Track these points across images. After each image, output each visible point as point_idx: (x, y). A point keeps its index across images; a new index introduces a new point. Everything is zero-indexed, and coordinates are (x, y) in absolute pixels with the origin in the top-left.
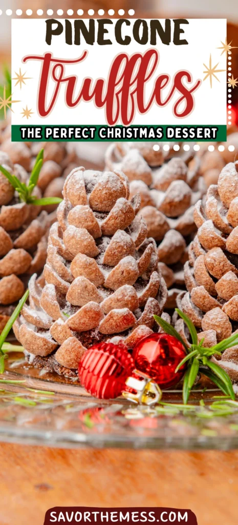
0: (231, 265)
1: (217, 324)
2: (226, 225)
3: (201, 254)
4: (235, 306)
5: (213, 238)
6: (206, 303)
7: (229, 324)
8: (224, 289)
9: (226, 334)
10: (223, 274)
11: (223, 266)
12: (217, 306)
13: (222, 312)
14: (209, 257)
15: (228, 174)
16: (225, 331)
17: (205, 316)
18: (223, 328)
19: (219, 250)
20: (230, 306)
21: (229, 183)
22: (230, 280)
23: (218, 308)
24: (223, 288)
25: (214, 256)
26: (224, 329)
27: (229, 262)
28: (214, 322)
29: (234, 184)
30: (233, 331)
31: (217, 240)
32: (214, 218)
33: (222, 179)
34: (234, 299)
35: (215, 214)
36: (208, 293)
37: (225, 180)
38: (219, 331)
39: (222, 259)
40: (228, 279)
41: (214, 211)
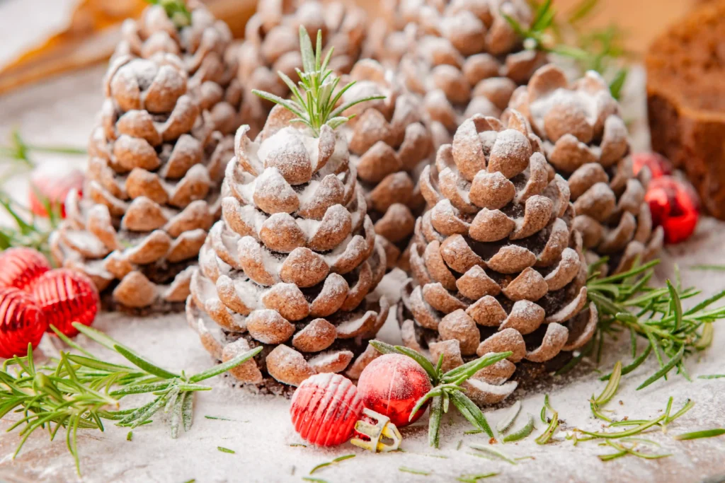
0: (476, 258)
1: (460, 331)
2: (468, 205)
3: (434, 239)
4: (484, 310)
5: (452, 223)
6: (445, 303)
7: (476, 331)
8: (469, 288)
9: (473, 342)
10: (467, 268)
11: (467, 258)
12: (460, 307)
13: (467, 316)
14: (448, 248)
15: (467, 138)
16: (472, 338)
17: (443, 319)
18: (469, 335)
19: (460, 238)
20: (477, 310)
21: (470, 150)
22: (477, 277)
23: (460, 311)
24: (467, 287)
25: (455, 247)
26: (470, 338)
27: (474, 254)
28: (456, 329)
29: (475, 152)
30: (482, 340)
31: (457, 226)
32: (452, 197)
33: (459, 144)
34: (483, 301)
35: (454, 193)
36: (447, 292)
37: (463, 145)
38: (463, 340)
39: (465, 251)
40: (474, 276)
41: (452, 188)
